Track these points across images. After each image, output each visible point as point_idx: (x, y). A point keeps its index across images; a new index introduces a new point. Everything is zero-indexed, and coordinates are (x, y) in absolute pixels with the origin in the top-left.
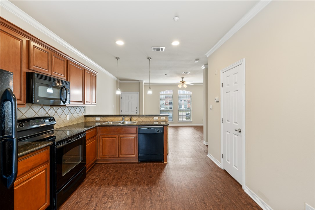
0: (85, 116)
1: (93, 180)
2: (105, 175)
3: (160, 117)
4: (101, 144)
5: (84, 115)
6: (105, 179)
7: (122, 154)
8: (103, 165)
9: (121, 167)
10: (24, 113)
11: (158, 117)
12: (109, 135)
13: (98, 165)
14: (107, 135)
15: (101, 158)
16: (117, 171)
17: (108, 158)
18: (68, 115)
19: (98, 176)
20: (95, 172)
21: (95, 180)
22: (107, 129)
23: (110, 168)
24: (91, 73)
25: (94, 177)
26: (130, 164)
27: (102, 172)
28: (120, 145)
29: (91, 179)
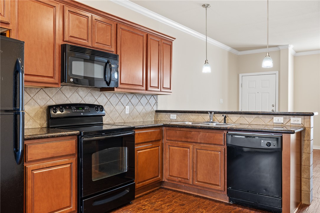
0: (157, 111)
1: (143, 205)
2: (161, 205)
3: (288, 117)
4: (168, 156)
5: (155, 109)
6: (157, 210)
7: (198, 180)
8: (169, 192)
9: (193, 201)
10: (68, 97)
11: (285, 116)
12: (179, 142)
13: (163, 190)
14: (176, 142)
15: (168, 180)
16: (183, 205)
17: (177, 182)
18: (127, 107)
19: (152, 203)
20: (152, 198)
21: (144, 207)
22: (176, 132)
23: (175, 199)
24: (162, 39)
25: (146, 204)
26: (211, 202)
27: (161, 201)
28: (195, 162)
29: (142, 204)
